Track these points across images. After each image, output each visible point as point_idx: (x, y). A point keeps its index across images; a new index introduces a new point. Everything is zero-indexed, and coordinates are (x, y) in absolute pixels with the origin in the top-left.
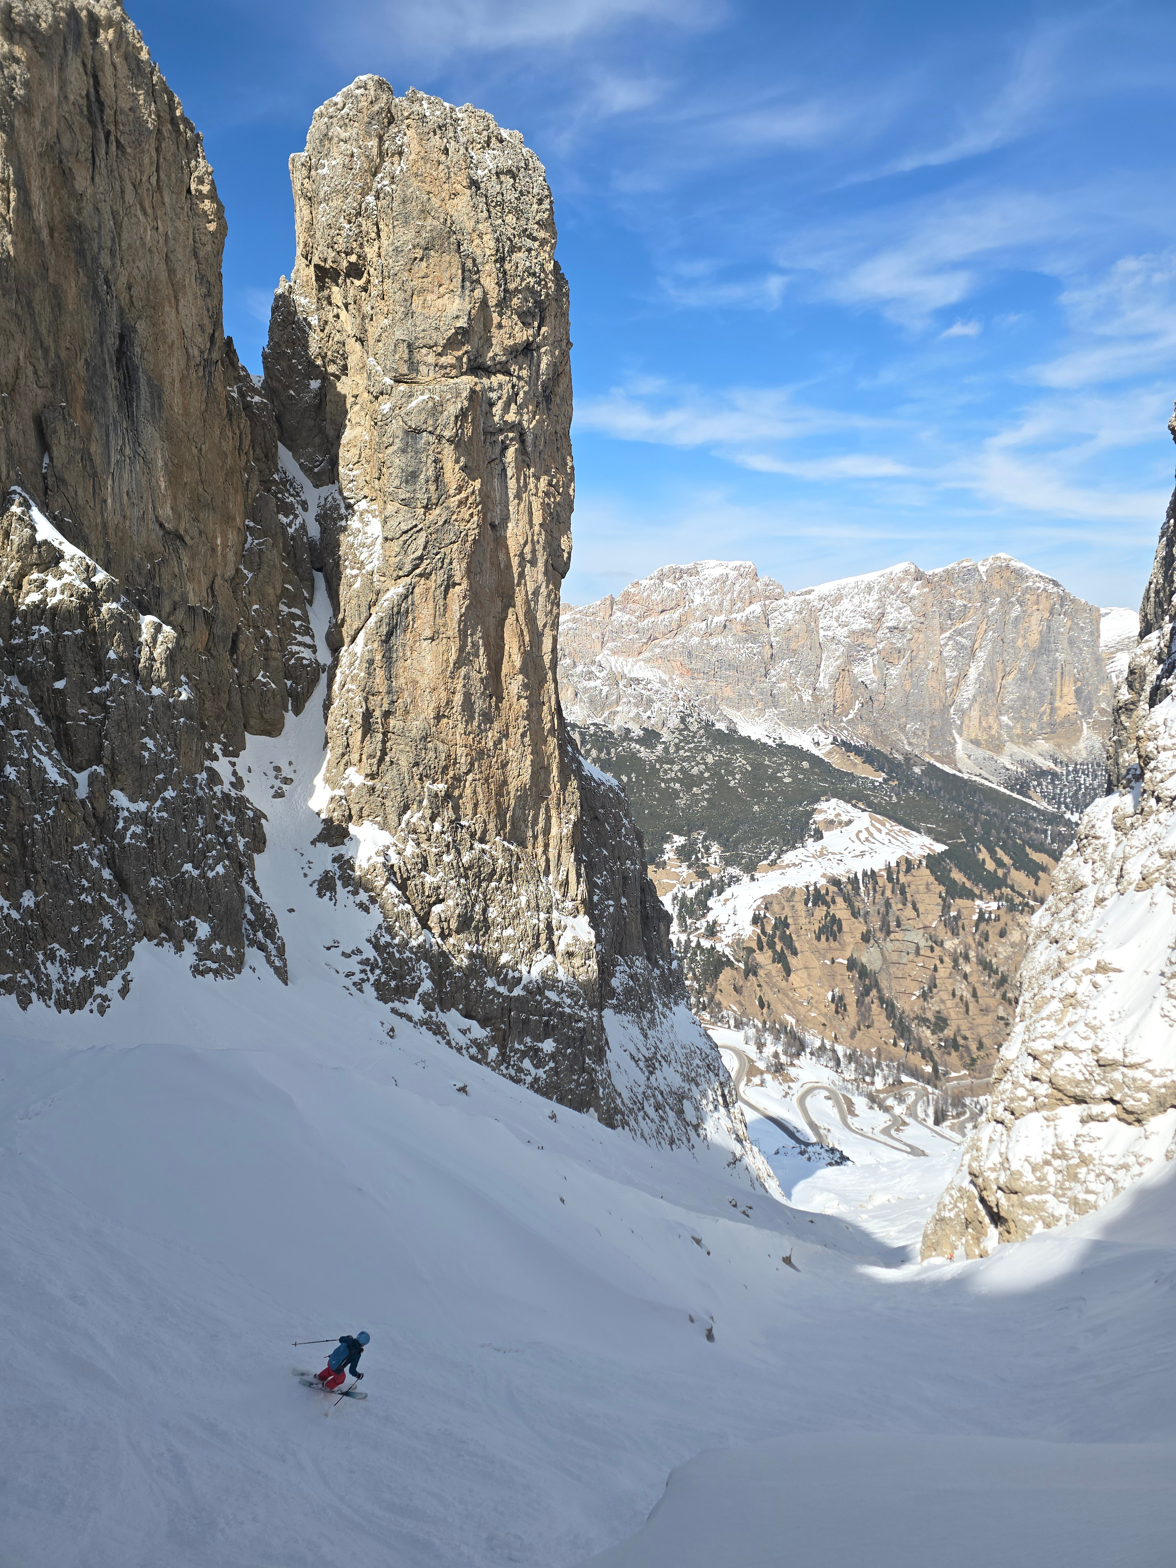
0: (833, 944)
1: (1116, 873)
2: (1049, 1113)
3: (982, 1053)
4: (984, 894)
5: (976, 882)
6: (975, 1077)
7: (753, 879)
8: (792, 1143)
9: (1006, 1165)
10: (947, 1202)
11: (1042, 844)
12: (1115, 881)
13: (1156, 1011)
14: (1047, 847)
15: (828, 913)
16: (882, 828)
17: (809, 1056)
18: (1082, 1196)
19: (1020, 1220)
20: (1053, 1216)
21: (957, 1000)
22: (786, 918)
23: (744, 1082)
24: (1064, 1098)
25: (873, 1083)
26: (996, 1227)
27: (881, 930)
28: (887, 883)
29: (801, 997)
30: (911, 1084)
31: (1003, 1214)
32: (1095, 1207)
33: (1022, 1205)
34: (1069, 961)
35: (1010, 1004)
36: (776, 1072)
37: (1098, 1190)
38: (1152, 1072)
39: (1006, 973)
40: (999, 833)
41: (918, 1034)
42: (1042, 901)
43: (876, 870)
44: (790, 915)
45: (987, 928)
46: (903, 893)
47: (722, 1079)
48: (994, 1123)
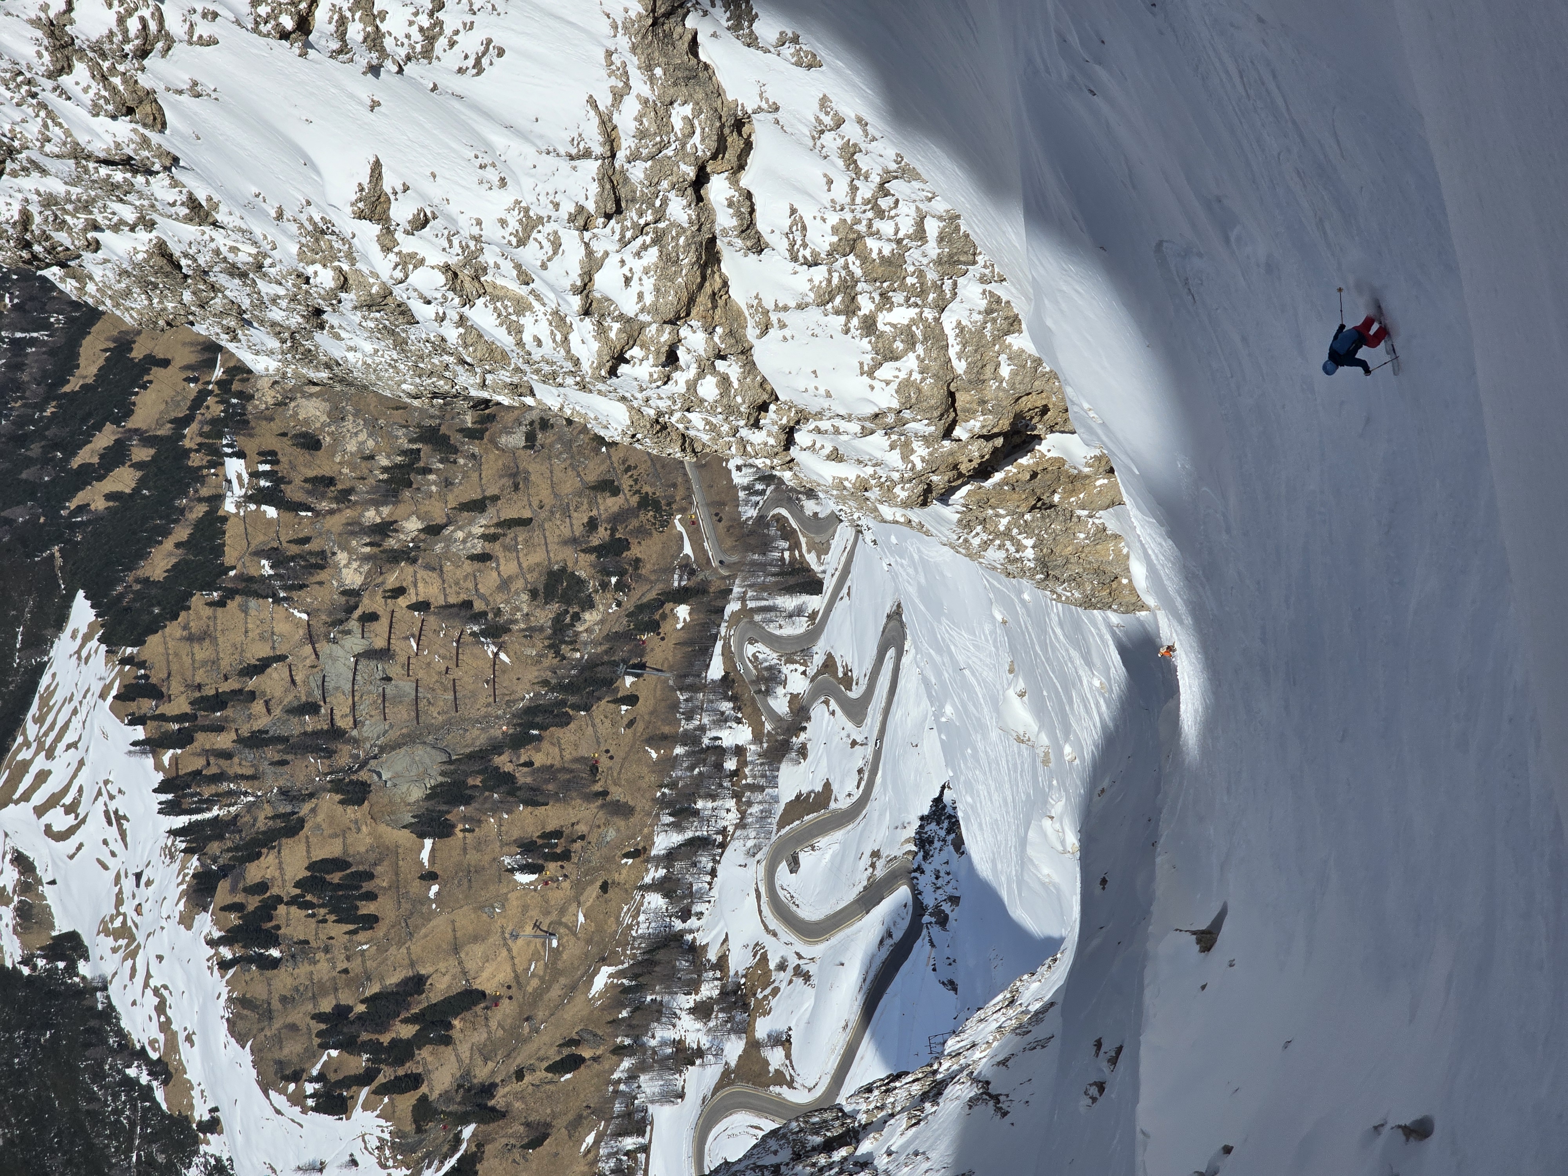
0: (382, 881)
1: (118, 176)
2: (750, 323)
3: (626, 482)
4: (205, 492)
5: (176, 515)
6: (688, 497)
7: (213, 1125)
8: (921, 949)
9: (890, 419)
10: (1002, 554)
11: (53, 352)
12: (140, 179)
13: (467, 84)
14: (59, 340)
15: (293, 901)
16: (34, 770)
17: (693, 922)
18: (933, 249)
19: (1013, 386)
20: (988, 311)
21: (496, 548)
22: (319, 1017)
23: (785, 1092)
24: (708, 289)
25: (739, 751)
26: (1039, 439)
27: (330, 754)
28: (196, 746)
29: (536, 956)
30: (727, 653)
31: (1005, 424)
32: (953, 219)
33: (977, 380)
34: (363, 285)
35: (491, 418)
36: (745, 1007)
37: (912, 212)
38: (618, 96)
39: (414, 432)
40: (29, 462)
41: (596, 643)
42: (212, 349)
43: (160, 777)
44: (310, 1007)
45: (298, 480)
46: (219, 701)
47: (785, 1155)
48: (794, 452)
